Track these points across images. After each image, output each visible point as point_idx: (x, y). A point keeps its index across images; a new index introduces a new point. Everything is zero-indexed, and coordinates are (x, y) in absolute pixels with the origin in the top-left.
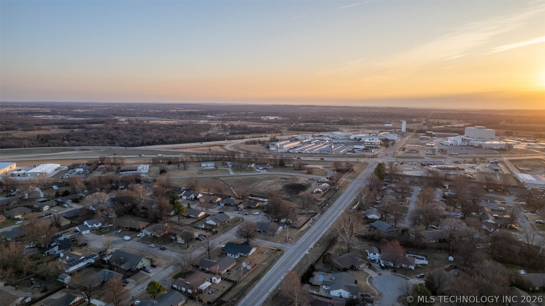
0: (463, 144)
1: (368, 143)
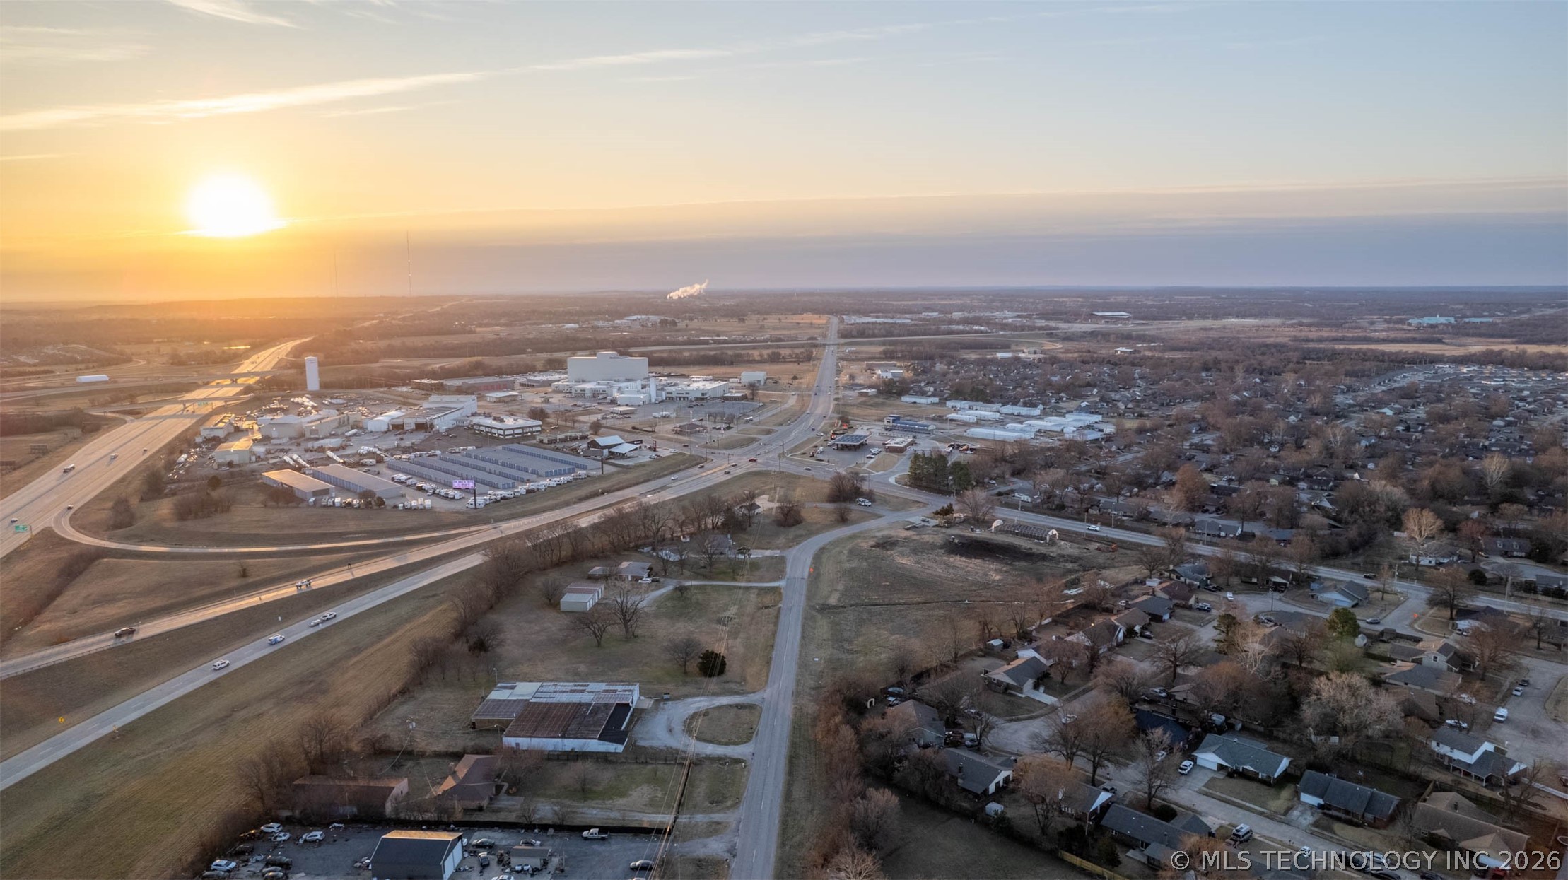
0: (660, 399)
1: (516, 431)
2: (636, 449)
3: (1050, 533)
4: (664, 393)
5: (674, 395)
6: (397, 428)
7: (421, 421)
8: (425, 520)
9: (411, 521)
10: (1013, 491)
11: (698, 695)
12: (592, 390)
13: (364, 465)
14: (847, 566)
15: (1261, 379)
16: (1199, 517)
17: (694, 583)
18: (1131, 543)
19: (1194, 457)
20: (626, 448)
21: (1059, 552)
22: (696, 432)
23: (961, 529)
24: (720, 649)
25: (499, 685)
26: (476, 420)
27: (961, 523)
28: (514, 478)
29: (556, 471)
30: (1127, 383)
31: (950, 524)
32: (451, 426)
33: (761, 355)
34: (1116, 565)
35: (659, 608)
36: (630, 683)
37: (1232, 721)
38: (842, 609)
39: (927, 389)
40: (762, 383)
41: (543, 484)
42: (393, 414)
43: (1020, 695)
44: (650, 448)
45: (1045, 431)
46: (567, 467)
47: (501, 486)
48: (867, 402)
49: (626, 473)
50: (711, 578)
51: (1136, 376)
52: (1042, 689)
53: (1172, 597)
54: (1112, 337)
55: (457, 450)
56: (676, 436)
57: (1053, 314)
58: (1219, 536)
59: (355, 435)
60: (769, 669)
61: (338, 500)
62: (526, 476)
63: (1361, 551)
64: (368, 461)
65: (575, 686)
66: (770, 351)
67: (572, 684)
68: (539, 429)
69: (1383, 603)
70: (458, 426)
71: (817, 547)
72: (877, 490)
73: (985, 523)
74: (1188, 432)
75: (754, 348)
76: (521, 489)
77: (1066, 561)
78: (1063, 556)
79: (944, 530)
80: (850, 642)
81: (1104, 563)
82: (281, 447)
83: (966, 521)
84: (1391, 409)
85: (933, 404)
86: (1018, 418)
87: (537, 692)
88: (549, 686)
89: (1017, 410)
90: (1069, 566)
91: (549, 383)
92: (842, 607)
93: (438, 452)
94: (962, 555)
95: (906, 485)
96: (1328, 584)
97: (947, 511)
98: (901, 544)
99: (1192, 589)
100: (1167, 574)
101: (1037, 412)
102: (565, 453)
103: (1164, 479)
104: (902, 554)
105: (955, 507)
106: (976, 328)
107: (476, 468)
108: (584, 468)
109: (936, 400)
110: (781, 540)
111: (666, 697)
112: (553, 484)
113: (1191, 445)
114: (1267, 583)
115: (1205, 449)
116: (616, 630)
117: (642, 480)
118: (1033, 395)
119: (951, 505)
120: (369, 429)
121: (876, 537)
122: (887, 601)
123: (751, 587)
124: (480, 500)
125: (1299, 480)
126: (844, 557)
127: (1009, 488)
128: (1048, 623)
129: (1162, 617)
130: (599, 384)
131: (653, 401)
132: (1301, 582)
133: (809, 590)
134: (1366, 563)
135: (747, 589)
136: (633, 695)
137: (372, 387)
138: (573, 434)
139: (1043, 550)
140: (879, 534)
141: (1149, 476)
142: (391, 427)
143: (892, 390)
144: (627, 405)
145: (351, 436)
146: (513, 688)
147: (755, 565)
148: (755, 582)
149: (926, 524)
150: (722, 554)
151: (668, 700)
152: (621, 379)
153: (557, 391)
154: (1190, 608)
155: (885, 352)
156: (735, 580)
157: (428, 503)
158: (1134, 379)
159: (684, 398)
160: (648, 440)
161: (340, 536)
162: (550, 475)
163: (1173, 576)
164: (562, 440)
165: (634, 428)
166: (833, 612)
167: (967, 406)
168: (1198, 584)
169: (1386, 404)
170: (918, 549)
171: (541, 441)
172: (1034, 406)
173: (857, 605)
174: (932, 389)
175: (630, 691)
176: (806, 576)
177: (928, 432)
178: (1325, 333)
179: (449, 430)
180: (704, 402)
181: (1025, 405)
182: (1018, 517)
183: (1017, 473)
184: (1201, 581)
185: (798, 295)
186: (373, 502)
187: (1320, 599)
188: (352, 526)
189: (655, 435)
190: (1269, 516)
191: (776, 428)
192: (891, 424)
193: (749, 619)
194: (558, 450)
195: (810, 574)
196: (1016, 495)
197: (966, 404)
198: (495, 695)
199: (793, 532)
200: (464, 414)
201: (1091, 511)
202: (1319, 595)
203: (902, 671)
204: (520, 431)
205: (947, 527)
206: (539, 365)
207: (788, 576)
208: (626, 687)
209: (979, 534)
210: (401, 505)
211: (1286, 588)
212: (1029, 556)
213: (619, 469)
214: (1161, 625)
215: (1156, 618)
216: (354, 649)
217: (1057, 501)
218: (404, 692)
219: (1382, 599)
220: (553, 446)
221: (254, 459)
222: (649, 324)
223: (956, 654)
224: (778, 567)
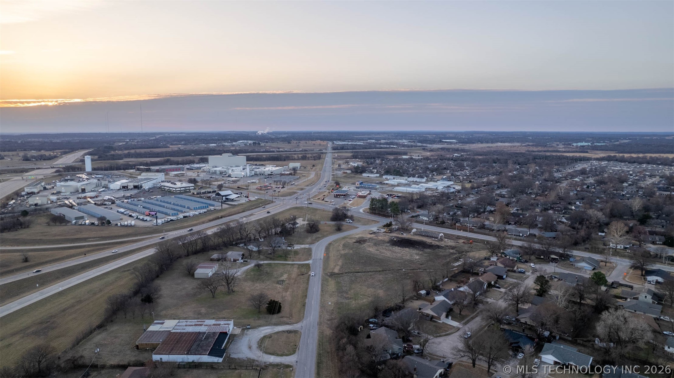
0: (251, 174)
2: (239, 197)
3: (440, 235)
4: (253, 172)
5: (258, 173)
6: (125, 188)
7: (136, 184)
8: (130, 231)
9: (123, 232)
10: (419, 215)
11: (266, 326)
12: (220, 171)
13: (106, 205)
14: (343, 252)
15: (519, 167)
16: (508, 227)
17: (265, 262)
18: (478, 239)
19: (498, 199)
20: (234, 196)
21: (445, 244)
22: (268, 189)
23: (397, 234)
24: (278, 299)
25: (155, 322)
26: (163, 184)
27: (396, 231)
28: (178, 210)
29: (199, 207)
30: (462, 168)
31: (391, 231)
32: (151, 187)
33: (298, 157)
34: (474, 250)
35: (246, 275)
36: (228, 319)
37: (553, 334)
38: (341, 275)
39: (374, 170)
40: (299, 168)
41: (191, 213)
42: (124, 181)
43: (439, 321)
44: (246, 197)
45: (429, 189)
46: (204, 205)
47: (171, 214)
48: (346, 176)
49: (233, 208)
50: (274, 260)
51: (465, 165)
52: (450, 318)
53: (506, 266)
54: (451, 150)
55: (152, 198)
56: (258, 191)
57: (424, 141)
58: (519, 236)
59: (104, 191)
60: (304, 309)
61: (87, 222)
62: (184, 210)
63: (587, 242)
64: (107, 203)
65: (198, 322)
66: (302, 155)
67: (196, 320)
68: (193, 188)
69: (606, 267)
70: (154, 187)
71: (328, 243)
72: (355, 215)
73: (407, 230)
74: (493, 189)
75: (295, 154)
76: (181, 216)
77: (449, 249)
78: (448, 246)
79: (388, 234)
80: (347, 293)
81: (468, 249)
82: (65, 197)
83: (398, 230)
84: (579, 179)
85: (376, 177)
86: (416, 183)
87: (176, 326)
88: (183, 322)
89: (415, 179)
90: (452, 251)
91: (200, 168)
92: (341, 274)
93: (143, 199)
94: (399, 246)
95: (368, 213)
96: (578, 258)
97: (389, 225)
98: (368, 241)
99: (514, 262)
100: (500, 255)
101: (424, 180)
102: (204, 199)
103: (487, 209)
104: (369, 246)
105: (393, 223)
106: (392, 146)
107: (160, 206)
108: (213, 206)
109: (378, 175)
110: (309, 240)
111: (248, 327)
112: (197, 213)
113: (496, 194)
114: (548, 258)
115: (503, 196)
116: (222, 288)
117: (241, 211)
118: (421, 173)
119: (391, 222)
120: (111, 188)
121: (355, 238)
122: (364, 271)
123: (294, 264)
124: (160, 221)
125: (548, 210)
126: (341, 248)
127: (417, 214)
128: (446, 281)
129: (503, 277)
130: (223, 168)
131: (248, 175)
132: (564, 258)
133: (324, 265)
134: (592, 248)
135: (293, 265)
136: (230, 327)
137: (117, 170)
138: (209, 190)
139: (437, 243)
140: (357, 236)
141: (480, 208)
142: (121, 187)
143: (358, 171)
144: (236, 177)
145: (101, 192)
146: (162, 323)
147: (296, 253)
148: (296, 261)
149: (380, 231)
150: (279, 247)
151: (249, 328)
152: (233, 166)
153: (204, 171)
154: (515, 272)
155: (353, 156)
156: (286, 260)
157: (133, 223)
158: (464, 166)
159: (263, 174)
160: (245, 193)
161: (85, 239)
162: (195, 209)
163: (503, 256)
164: (203, 193)
165: (238, 187)
166: (337, 277)
167: (392, 178)
168: (516, 259)
169: (576, 177)
170: (377, 243)
171: (193, 194)
172: (422, 177)
173: (349, 273)
174: (376, 171)
175: (228, 324)
176: (322, 258)
177: (376, 189)
178: (540, 149)
179: (150, 189)
180: (272, 176)
181: (418, 177)
182: (423, 227)
183: (420, 207)
184: (517, 258)
185: (314, 133)
186: (104, 222)
187: (576, 266)
188: (93, 234)
189: (248, 191)
190: (539, 226)
191: (305, 187)
192: (359, 185)
193: (294, 281)
194: (201, 197)
195: (324, 257)
196: (421, 217)
197: (392, 177)
198: (152, 328)
199: (315, 235)
200: (158, 181)
201: (457, 224)
202: (576, 264)
203: (376, 309)
204: (184, 189)
205: (390, 233)
206: (196, 161)
207: (313, 258)
208: (226, 322)
209: (405, 236)
210: (119, 224)
211: (558, 261)
212: (430, 246)
213: (230, 206)
214: (504, 281)
215: (500, 277)
216: (78, 302)
217: (440, 220)
218: (100, 327)
219: (606, 266)
220: (199, 196)
221: (49, 202)
222: (248, 144)
223: (404, 299)
224: (308, 253)
